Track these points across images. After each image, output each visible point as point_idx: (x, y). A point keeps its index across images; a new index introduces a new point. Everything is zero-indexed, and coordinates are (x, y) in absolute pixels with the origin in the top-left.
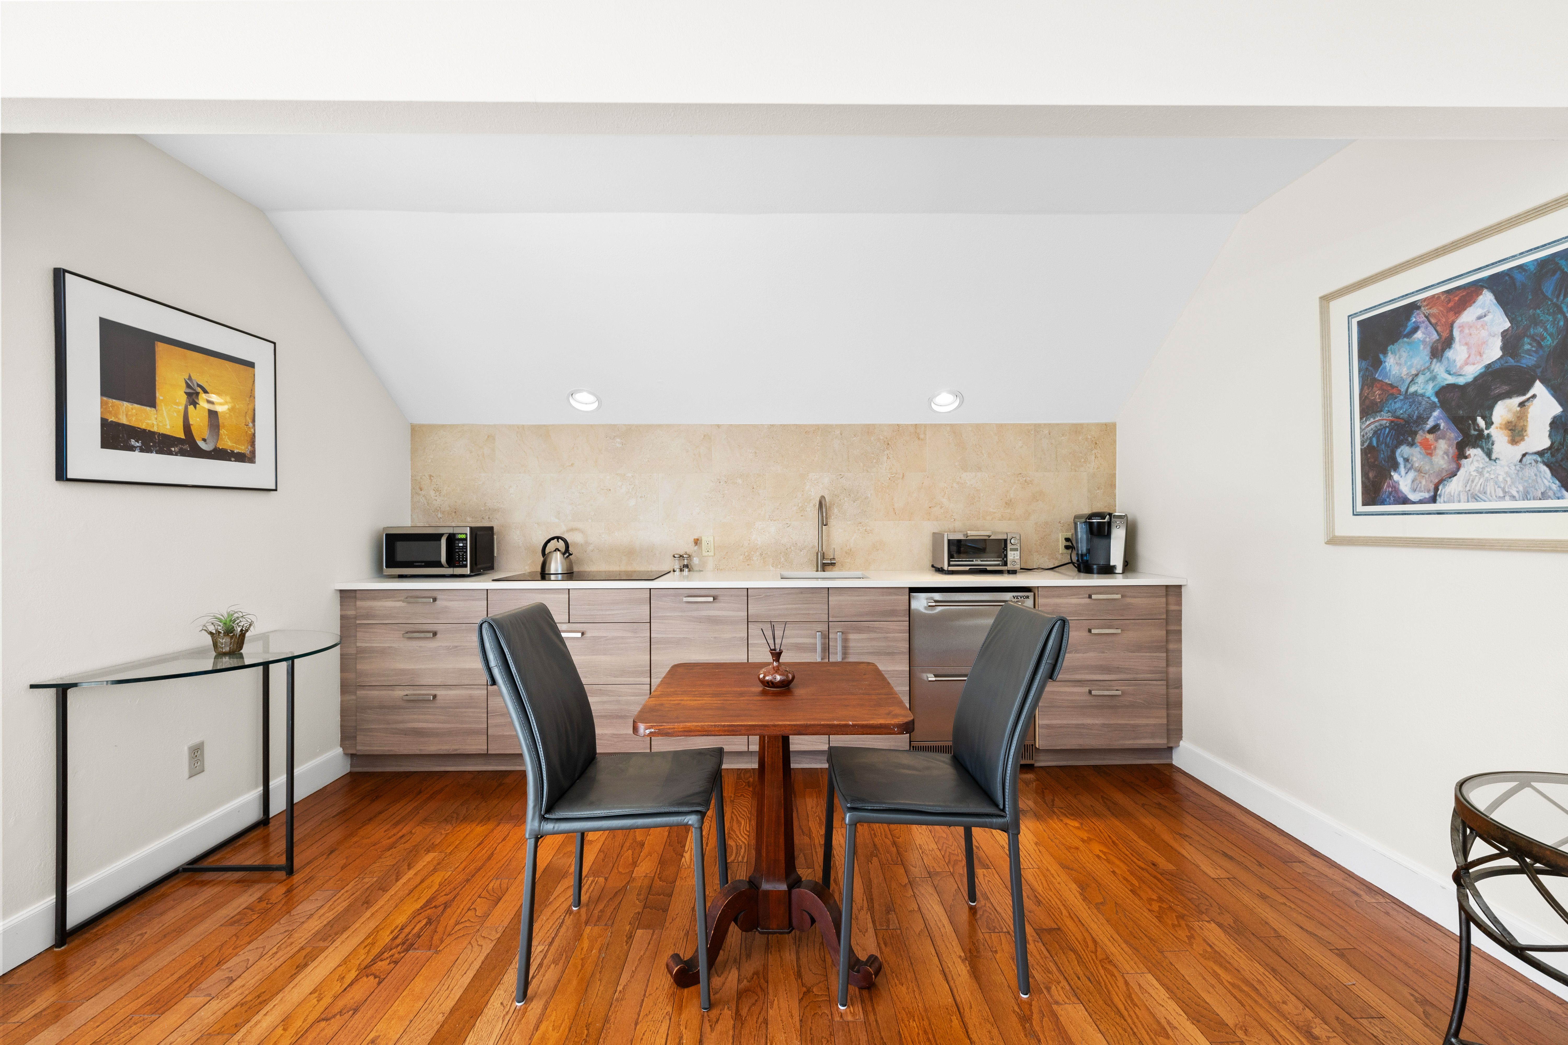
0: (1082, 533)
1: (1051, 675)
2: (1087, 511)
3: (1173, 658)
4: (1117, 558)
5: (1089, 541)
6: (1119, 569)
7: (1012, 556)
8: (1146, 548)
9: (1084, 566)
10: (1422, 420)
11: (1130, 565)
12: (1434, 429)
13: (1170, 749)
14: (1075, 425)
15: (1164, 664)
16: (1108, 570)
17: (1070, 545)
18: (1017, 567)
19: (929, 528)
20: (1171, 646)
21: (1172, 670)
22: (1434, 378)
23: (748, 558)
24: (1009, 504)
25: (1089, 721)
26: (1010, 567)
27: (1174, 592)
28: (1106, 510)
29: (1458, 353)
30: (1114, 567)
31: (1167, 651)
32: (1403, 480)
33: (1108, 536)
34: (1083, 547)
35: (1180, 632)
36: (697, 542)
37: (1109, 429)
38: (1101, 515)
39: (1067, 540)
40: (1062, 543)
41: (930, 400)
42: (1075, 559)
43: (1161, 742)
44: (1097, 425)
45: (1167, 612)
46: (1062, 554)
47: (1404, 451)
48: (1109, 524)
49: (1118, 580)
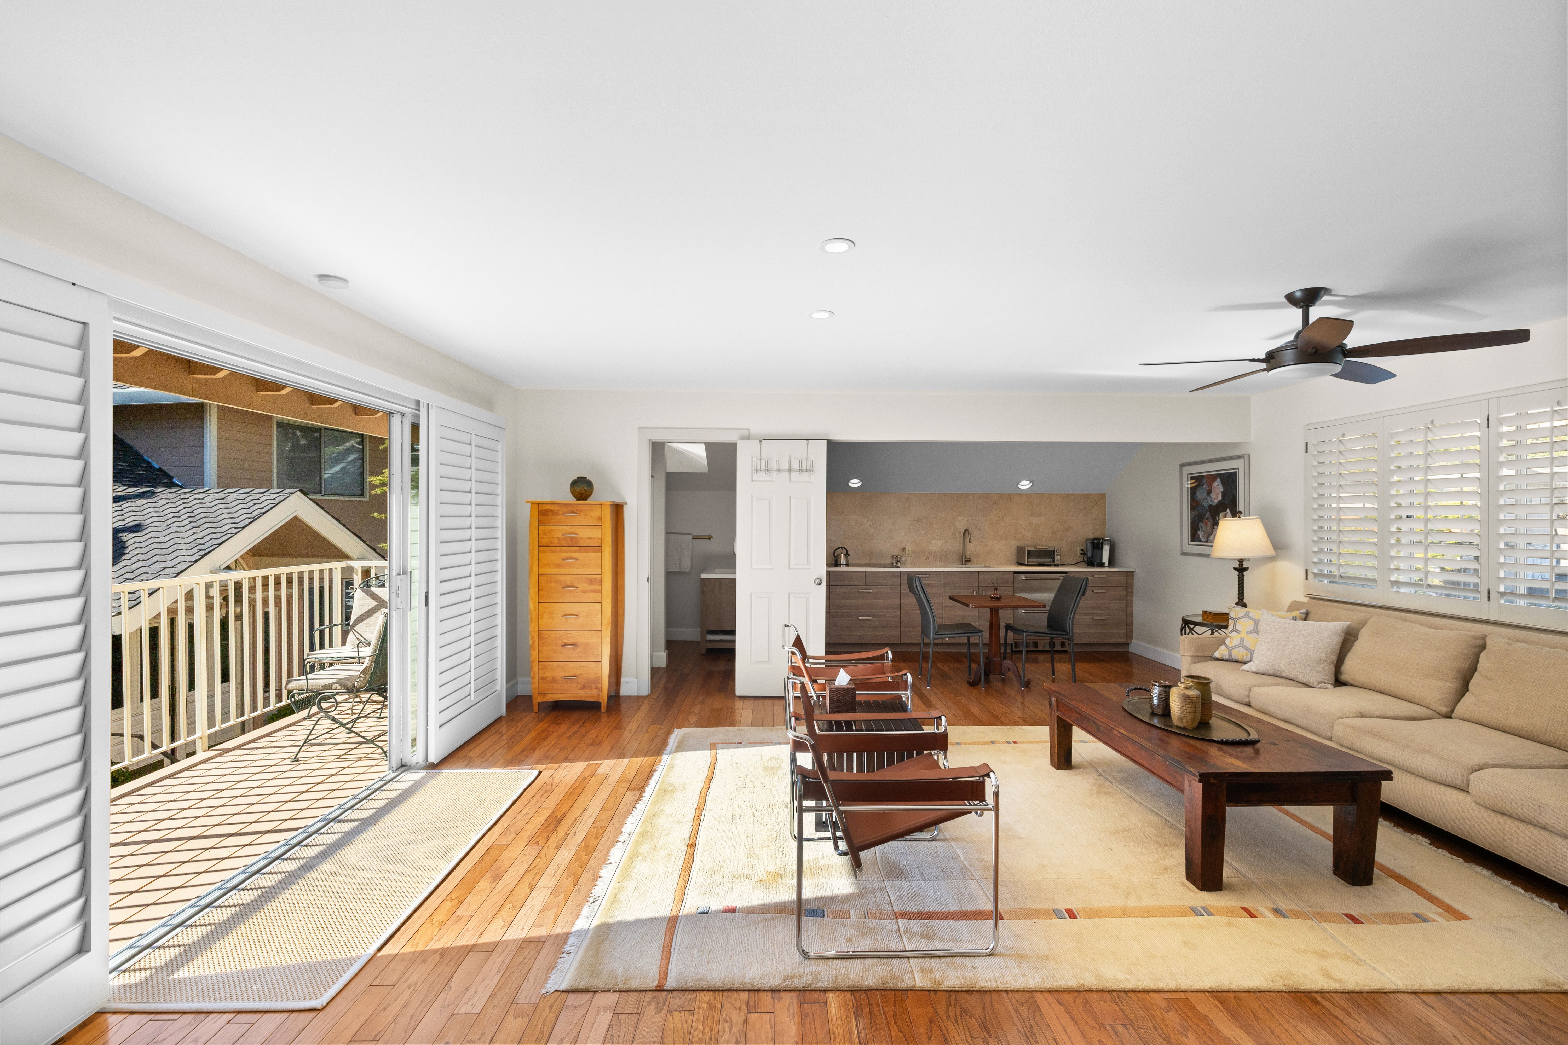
0: (1089, 547)
1: (1083, 595)
2: (1091, 536)
3: (1129, 603)
4: (1105, 559)
5: (1093, 551)
6: (1107, 565)
7: (1057, 558)
8: (1121, 555)
9: (1090, 563)
10: (1205, 515)
11: (1111, 563)
12: (1207, 519)
13: (1128, 644)
14: (1086, 494)
15: (1125, 606)
16: (1101, 565)
17: (1083, 553)
18: (1059, 563)
19: (1015, 544)
20: (1129, 598)
21: (1129, 609)
22: (1207, 502)
23: (928, 558)
24: (1053, 532)
25: (1092, 631)
26: (1056, 563)
27: (1130, 574)
28: (1101, 537)
29: (1213, 495)
30: (1104, 563)
31: (1127, 600)
32: (1201, 534)
33: (1102, 549)
34: (1089, 554)
35: (1133, 592)
36: (904, 550)
37: (1103, 496)
38: (1098, 539)
39: (1082, 550)
40: (1079, 552)
41: (1018, 483)
42: (1086, 559)
43: (1123, 640)
44: (1097, 494)
45: (1127, 583)
46: (1079, 557)
47: (1201, 524)
48: (1102, 543)
49: (1106, 570)
